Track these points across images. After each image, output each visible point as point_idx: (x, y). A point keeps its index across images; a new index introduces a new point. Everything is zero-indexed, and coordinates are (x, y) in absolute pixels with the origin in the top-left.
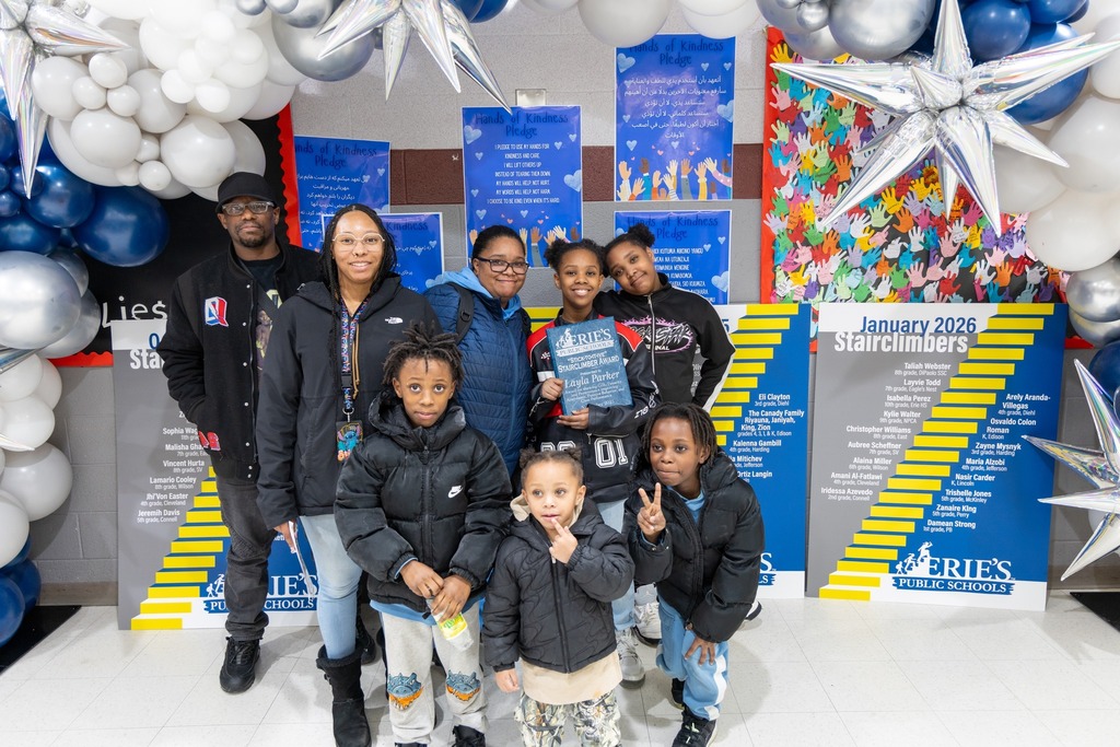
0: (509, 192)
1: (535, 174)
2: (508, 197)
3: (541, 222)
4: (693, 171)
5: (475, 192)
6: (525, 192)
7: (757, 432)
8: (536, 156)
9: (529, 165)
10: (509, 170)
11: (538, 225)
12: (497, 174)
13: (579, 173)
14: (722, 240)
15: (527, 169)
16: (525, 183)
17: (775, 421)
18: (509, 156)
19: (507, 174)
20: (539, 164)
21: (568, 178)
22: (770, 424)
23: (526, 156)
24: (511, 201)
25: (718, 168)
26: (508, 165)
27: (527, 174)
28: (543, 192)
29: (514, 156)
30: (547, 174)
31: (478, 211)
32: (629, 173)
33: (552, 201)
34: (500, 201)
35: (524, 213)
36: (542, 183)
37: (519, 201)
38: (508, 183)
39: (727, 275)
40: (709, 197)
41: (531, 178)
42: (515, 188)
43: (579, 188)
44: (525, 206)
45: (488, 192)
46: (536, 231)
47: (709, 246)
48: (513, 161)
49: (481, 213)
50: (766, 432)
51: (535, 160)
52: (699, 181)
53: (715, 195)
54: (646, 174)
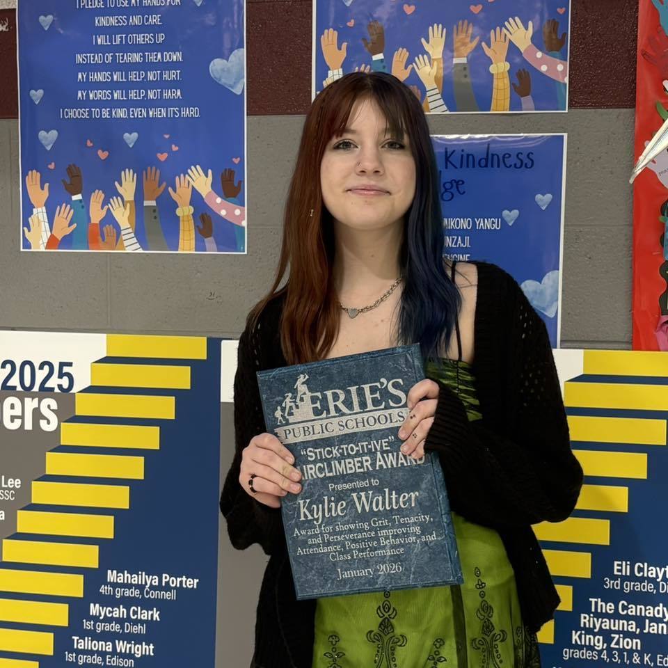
0: (101, 95)
1: (153, 57)
2: (100, 104)
3: (163, 157)
4: (479, 47)
5: (37, 95)
6: (133, 94)
7: (610, 650)
8: (155, 20)
9: (141, 39)
10: (103, 49)
11: (158, 163)
12: (79, 58)
13: (240, 56)
14: (543, 200)
15: (136, 48)
16: (132, 76)
17: (653, 629)
18: (102, 21)
19: (98, 59)
20: (161, 38)
21: (217, 65)
22: (642, 636)
23: (136, 20)
24: (105, 113)
25: (536, 41)
26: (100, 40)
27: (136, 57)
28: (168, 95)
29: (113, 21)
30: (176, 57)
31: (42, 134)
32: (343, 54)
33: (186, 113)
34: (83, 113)
35: (131, 138)
36: (166, 76)
37: (121, 113)
38: (100, 77)
39: (556, 279)
40: (515, 104)
41: (145, 66)
42: (112, 86)
43: (241, 87)
44: (131, 125)
45: (62, 95)
46: (153, 174)
47: (515, 213)
48: (110, 31)
49: (48, 138)
50: (631, 652)
51: (153, 29)
52: (493, 69)
53: (527, 101)
54: (380, 56)
